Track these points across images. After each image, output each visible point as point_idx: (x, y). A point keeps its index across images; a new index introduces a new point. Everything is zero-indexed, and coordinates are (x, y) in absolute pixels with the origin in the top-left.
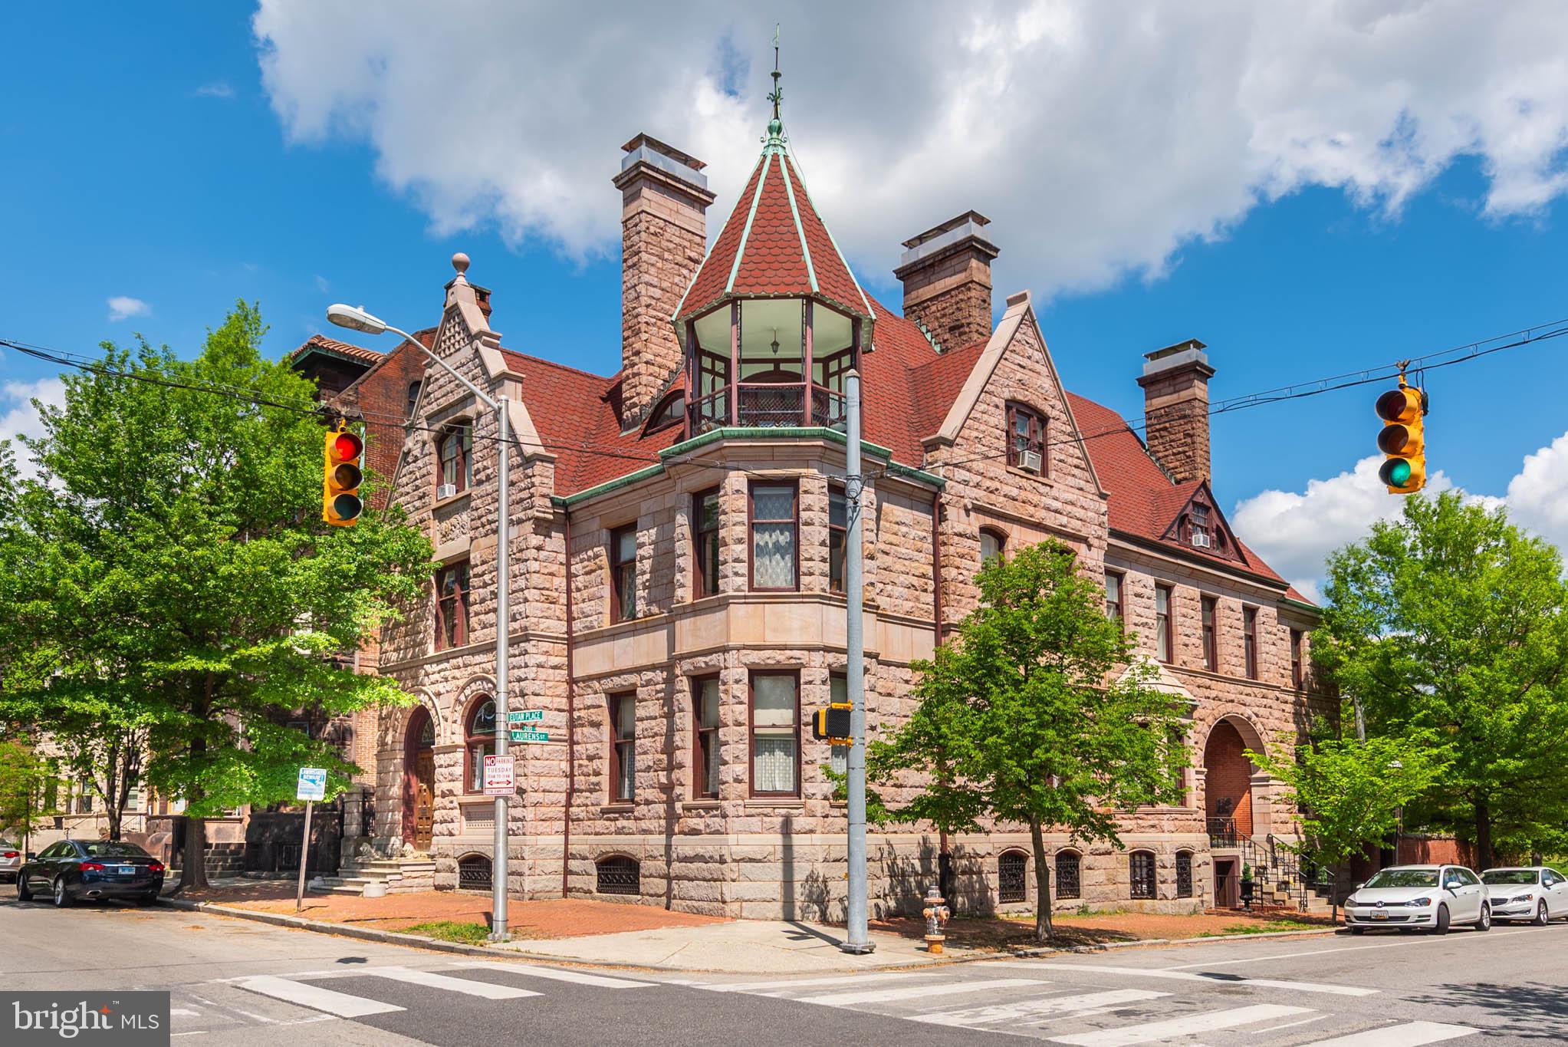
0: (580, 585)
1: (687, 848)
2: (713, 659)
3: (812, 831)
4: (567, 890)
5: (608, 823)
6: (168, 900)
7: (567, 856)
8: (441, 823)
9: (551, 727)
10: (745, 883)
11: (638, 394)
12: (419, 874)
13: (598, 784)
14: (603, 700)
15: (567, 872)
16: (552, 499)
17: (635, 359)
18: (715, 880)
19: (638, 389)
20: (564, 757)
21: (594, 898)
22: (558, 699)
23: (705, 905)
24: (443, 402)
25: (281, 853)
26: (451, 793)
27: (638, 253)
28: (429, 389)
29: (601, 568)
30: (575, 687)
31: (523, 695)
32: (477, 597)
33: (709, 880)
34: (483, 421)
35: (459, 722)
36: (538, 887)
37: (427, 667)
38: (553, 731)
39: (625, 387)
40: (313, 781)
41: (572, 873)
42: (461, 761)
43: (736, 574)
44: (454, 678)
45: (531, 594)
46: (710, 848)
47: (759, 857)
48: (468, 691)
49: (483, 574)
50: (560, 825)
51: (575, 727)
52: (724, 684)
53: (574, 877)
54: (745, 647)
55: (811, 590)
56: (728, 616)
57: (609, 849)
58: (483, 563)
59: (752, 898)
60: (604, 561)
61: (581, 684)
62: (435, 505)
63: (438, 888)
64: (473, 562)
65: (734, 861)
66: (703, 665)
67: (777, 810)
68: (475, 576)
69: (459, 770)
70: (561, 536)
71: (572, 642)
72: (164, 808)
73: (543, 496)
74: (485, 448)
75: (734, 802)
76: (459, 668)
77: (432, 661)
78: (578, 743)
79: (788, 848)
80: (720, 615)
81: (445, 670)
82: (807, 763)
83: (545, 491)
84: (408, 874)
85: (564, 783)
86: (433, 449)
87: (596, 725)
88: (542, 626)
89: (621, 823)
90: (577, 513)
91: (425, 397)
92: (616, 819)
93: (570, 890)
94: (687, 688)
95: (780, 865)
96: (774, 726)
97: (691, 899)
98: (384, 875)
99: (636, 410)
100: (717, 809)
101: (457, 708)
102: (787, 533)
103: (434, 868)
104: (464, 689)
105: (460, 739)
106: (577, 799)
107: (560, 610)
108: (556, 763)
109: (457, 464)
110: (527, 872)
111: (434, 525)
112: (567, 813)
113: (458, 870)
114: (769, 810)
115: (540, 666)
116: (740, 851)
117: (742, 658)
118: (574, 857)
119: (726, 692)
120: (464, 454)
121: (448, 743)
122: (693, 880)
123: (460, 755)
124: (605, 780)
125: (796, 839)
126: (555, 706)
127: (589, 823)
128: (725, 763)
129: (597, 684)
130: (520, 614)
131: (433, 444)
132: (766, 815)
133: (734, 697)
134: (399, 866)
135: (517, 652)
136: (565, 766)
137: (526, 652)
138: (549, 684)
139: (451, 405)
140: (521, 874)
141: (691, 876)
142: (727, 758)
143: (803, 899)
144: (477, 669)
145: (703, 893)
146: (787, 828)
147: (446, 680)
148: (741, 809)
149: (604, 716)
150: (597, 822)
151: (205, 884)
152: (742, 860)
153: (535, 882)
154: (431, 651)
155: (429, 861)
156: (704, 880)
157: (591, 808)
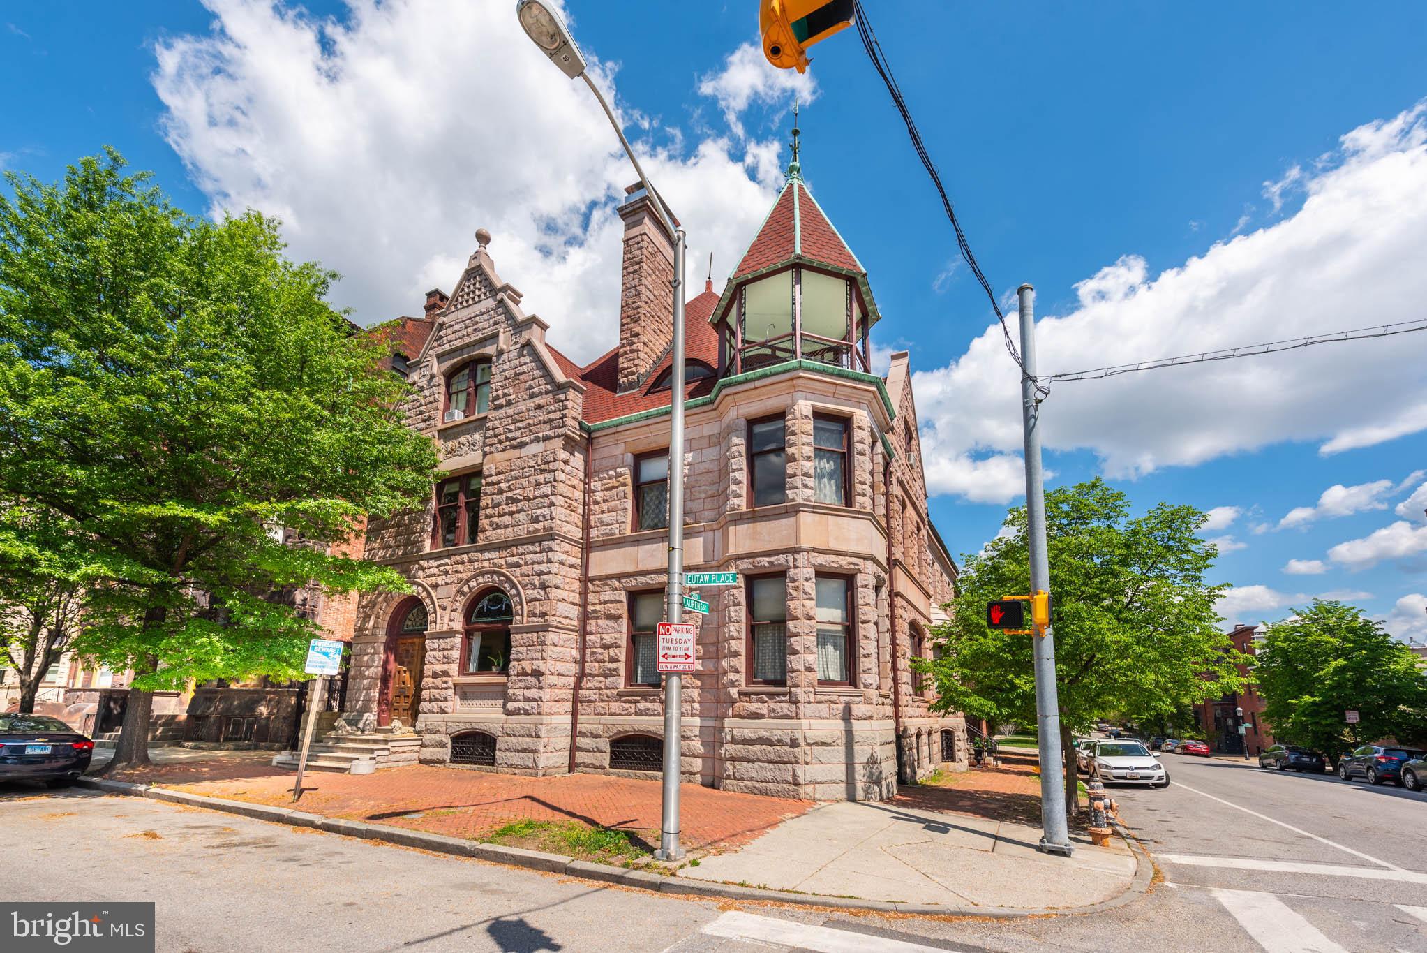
0: (599, 499)
1: (746, 731)
2: (780, 559)
3: (870, 718)
4: (572, 766)
5: (627, 705)
6: (96, 779)
7: (575, 734)
8: (431, 701)
9: (567, 617)
10: (816, 766)
11: (636, 365)
12: (406, 749)
13: (615, 670)
14: (623, 596)
15: (574, 749)
16: (580, 423)
17: (635, 340)
18: (784, 763)
19: (637, 362)
20: (574, 645)
21: (608, 774)
22: (572, 594)
23: (771, 786)
24: (458, 343)
25: (228, 725)
26: (446, 674)
27: (639, 263)
28: (441, 333)
29: (624, 485)
30: (590, 585)
31: (544, 586)
32: (490, 502)
33: (776, 763)
34: (505, 357)
35: (459, 610)
36: (550, 763)
37: (424, 563)
38: (568, 621)
39: (621, 360)
40: (326, 654)
41: (580, 749)
42: (459, 645)
43: (806, 486)
44: (456, 572)
45: (558, 500)
46: (778, 732)
47: (830, 741)
48: (473, 584)
49: (499, 482)
50: (568, 706)
51: (588, 619)
52: (793, 580)
53: (582, 753)
54: (814, 550)
55: (864, 508)
56: (797, 522)
57: (628, 728)
58: (499, 473)
59: (823, 780)
60: (628, 479)
61: (597, 583)
62: (440, 426)
63: (421, 762)
64: (486, 472)
65: (809, 745)
66: (767, 564)
67: (841, 698)
68: (487, 484)
69: (456, 654)
70: (581, 456)
71: (587, 546)
72: (88, 680)
73: (574, 418)
74: (506, 378)
75: (806, 689)
76: (463, 563)
77: (428, 557)
78: (591, 633)
79: (849, 732)
80: (787, 522)
81: (447, 564)
82: (864, 656)
83: (576, 415)
84: (396, 749)
85: (573, 669)
86: (442, 382)
87: (617, 618)
88: (565, 529)
89: (642, 705)
90: (601, 439)
91: (436, 340)
92: (636, 702)
93: (578, 765)
94: (743, 585)
95: (842, 749)
96: (830, 623)
97: (751, 780)
98: (372, 751)
99: (635, 377)
100: (784, 695)
101: (458, 598)
102: (832, 463)
103: (420, 743)
104: (468, 581)
105: (458, 626)
106: (586, 683)
107: (577, 518)
108: (568, 650)
109: (469, 394)
110: (542, 750)
111: (439, 443)
112: (575, 695)
113: (449, 745)
114: (835, 698)
115: (561, 563)
116: (812, 736)
117: (811, 560)
118: (583, 735)
119: (796, 588)
120: (476, 387)
121: (445, 628)
122: (753, 762)
123: (457, 641)
124: (622, 666)
125: (856, 724)
126: (571, 599)
127: (601, 704)
128: (795, 652)
129: (617, 583)
130: (544, 516)
131: (442, 377)
132: (832, 702)
133: (805, 593)
134: (386, 742)
135: (538, 549)
136: (576, 653)
137: (550, 549)
138: (568, 580)
139: (467, 345)
140: (534, 752)
141: (751, 757)
142: (798, 648)
143: (865, 780)
144: (486, 564)
145: (769, 775)
146: (847, 715)
147: (446, 573)
148: (812, 696)
149: (623, 610)
150: (612, 704)
151: (146, 761)
152: (815, 744)
153: (548, 759)
154: (427, 549)
155: (416, 737)
156: (770, 762)
157: (605, 691)
